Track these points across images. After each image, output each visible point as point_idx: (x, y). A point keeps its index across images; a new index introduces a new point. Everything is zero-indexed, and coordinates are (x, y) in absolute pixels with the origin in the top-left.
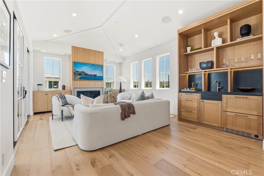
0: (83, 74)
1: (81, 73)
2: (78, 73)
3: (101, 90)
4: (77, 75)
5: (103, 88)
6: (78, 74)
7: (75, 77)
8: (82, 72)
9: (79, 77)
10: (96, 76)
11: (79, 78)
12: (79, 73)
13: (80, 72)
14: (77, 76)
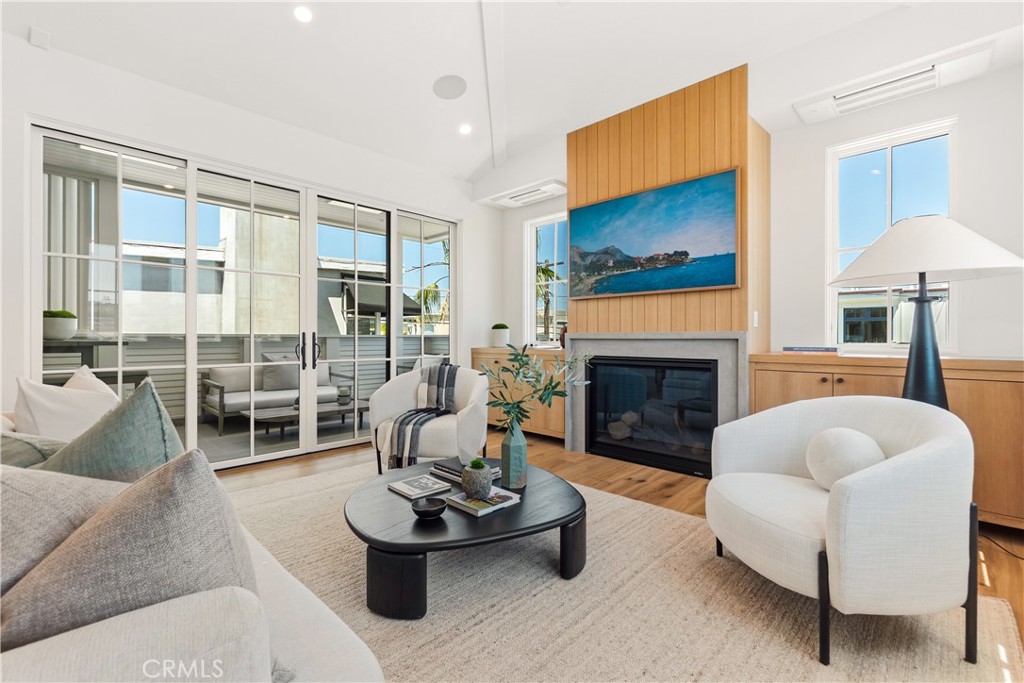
0: (611, 264)
1: (598, 260)
2: (589, 260)
3: (722, 355)
4: (583, 274)
5: (737, 340)
6: (586, 269)
7: (577, 285)
8: (606, 252)
9: (593, 279)
10: (681, 263)
11: (591, 290)
12: (592, 262)
13: (596, 254)
14: (581, 280)
